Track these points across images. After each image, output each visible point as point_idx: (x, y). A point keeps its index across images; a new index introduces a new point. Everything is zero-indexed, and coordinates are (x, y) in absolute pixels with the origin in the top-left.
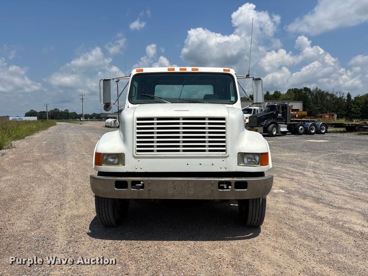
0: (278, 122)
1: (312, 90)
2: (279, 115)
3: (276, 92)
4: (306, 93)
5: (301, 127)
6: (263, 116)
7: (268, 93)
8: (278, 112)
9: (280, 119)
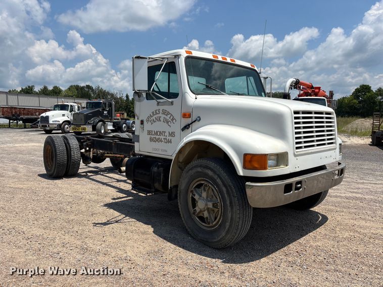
0: (105, 120)
1: (94, 88)
2: (105, 112)
3: (55, 88)
4: (88, 91)
5: (124, 125)
6: (90, 113)
7: (45, 88)
8: (104, 110)
9: (106, 117)
